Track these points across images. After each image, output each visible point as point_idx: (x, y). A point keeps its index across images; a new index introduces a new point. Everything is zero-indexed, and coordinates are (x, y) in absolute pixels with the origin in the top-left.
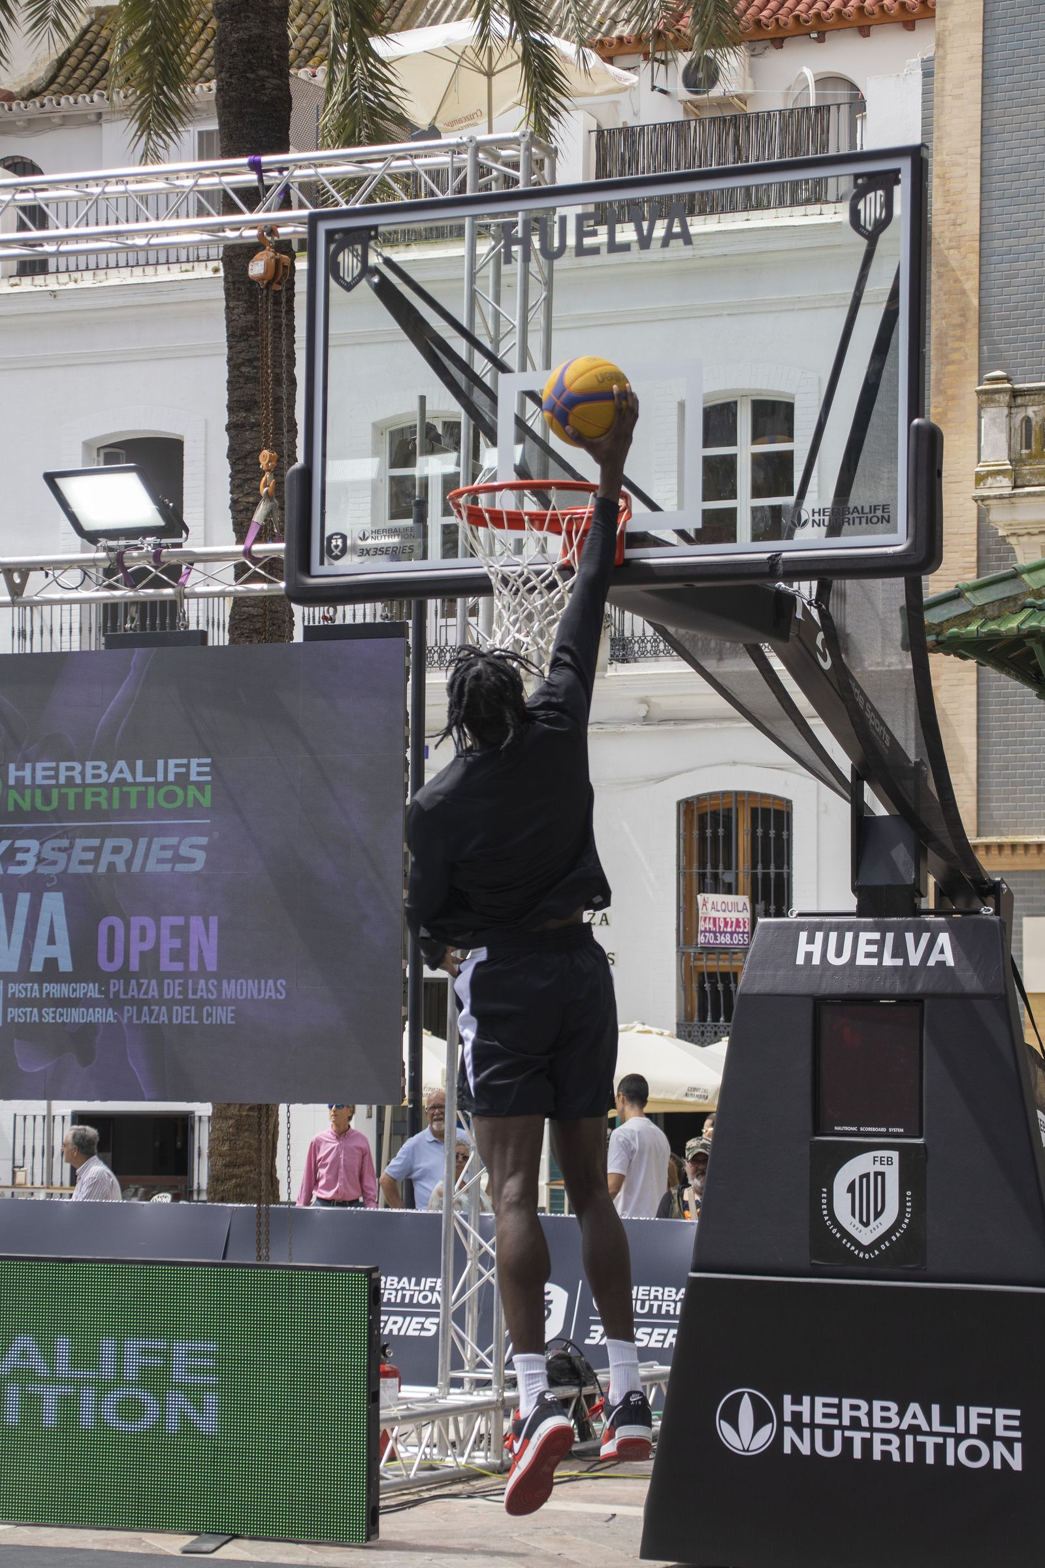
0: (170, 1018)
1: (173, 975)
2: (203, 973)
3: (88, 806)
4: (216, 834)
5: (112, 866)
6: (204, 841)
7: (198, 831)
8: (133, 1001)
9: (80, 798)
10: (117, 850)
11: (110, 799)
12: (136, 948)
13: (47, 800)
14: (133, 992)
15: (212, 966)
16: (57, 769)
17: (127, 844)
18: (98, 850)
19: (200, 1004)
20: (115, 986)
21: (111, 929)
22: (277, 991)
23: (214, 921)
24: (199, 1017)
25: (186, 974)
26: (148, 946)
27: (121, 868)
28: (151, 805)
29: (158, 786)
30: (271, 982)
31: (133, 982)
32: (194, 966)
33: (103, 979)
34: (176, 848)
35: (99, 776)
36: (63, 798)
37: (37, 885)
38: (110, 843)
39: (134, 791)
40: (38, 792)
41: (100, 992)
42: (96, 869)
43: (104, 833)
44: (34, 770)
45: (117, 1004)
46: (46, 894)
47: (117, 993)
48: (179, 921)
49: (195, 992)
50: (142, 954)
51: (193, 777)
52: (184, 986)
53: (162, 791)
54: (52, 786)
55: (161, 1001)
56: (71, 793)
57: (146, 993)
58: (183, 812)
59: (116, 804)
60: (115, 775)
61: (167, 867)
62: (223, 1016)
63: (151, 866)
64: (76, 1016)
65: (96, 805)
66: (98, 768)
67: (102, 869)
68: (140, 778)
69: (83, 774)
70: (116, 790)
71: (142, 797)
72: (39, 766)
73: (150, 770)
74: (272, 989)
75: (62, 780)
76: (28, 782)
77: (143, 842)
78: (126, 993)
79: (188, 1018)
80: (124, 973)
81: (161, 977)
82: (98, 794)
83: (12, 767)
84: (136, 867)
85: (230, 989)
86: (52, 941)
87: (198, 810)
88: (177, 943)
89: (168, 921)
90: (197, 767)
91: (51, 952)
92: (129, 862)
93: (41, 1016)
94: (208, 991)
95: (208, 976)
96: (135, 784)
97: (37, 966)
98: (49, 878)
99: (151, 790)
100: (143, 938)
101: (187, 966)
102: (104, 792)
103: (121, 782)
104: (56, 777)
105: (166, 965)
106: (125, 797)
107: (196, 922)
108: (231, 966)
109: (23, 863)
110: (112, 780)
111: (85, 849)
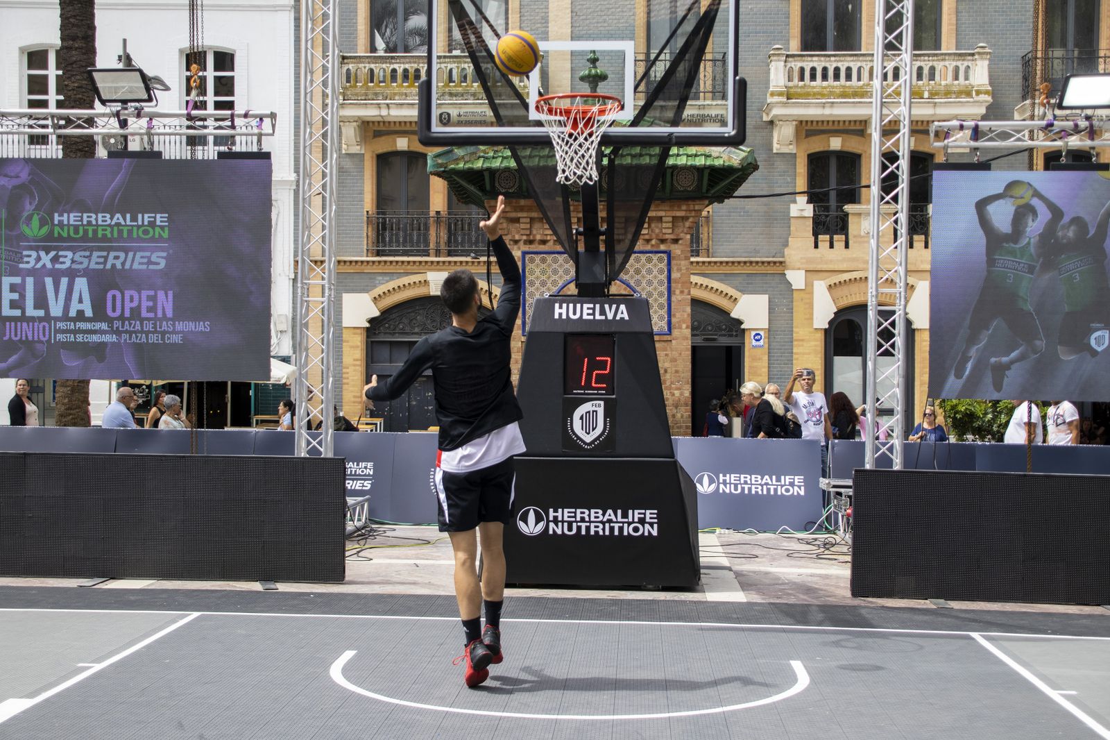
0: (147, 339)
1: (148, 319)
2: (165, 317)
3: (100, 236)
4: (171, 251)
5: (114, 266)
6: (164, 254)
7: (162, 249)
8: (126, 332)
9: (95, 232)
10: (117, 258)
11: (112, 232)
12: (128, 305)
13: (76, 231)
14: (127, 327)
15: (170, 314)
16: (82, 217)
17: (122, 255)
18: (106, 258)
19: (163, 333)
20: (117, 324)
21: (114, 297)
22: (205, 327)
23: (170, 293)
24: (163, 339)
25: (155, 319)
26: (135, 304)
27: (119, 266)
28: (135, 235)
29: (138, 227)
30: (201, 323)
31: (127, 322)
32: (160, 315)
33: (110, 321)
34: (149, 258)
35: (106, 221)
36: (86, 232)
37: (72, 274)
38: (112, 254)
39: (125, 229)
40: (72, 229)
41: (108, 327)
42: (104, 267)
43: (109, 249)
44: (69, 217)
45: (118, 333)
46: (77, 279)
47: (117, 328)
48: (152, 293)
49: (160, 328)
50: (131, 309)
51: (158, 223)
52: (155, 325)
53: (141, 230)
54: (79, 225)
55: (142, 332)
56: (90, 229)
57: (134, 327)
58: (153, 240)
59: (116, 235)
60: (115, 220)
61: (144, 267)
62: (176, 339)
63: (136, 266)
64: (95, 338)
65: (104, 235)
66: (105, 217)
67: (109, 266)
68: (128, 223)
69: (97, 220)
70: (115, 229)
71: (130, 232)
72: (72, 215)
73: (134, 219)
74: (203, 326)
75: (85, 223)
76: (66, 222)
77: (131, 255)
78: (123, 327)
79: (157, 340)
80: (122, 318)
81: (142, 320)
82: (106, 230)
83: (56, 215)
84: (127, 266)
85: (180, 326)
86: (81, 301)
87: (161, 239)
88: (151, 304)
89: (145, 293)
90: (160, 219)
91: (80, 307)
92: (123, 264)
93: (75, 338)
94: (168, 327)
95: (168, 320)
96: (126, 225)
97: (73, 313)
98: (79, 270)
99: (135, 229)
100: (132, 301)
101: (156, 314)
102: (109, 229)
103: (118, 224)
104: (82, 220)
105: (144, 314)
106: (120, 232)
107: (161, 294)
108: (180, 314)
109: (64, 263)
110: (113, 223)
111: (99, 257)
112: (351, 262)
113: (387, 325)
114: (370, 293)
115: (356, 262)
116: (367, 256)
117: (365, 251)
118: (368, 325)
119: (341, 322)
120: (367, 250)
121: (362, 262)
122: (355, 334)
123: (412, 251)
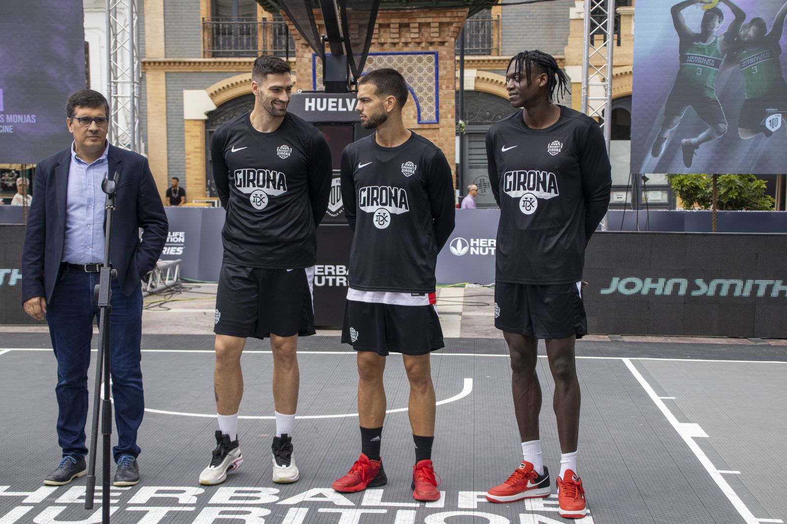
112: (190, 63)
113: (223, 118)
114: (208, 89)
115: (195, 63)
116: (204, 57)
117: (202, 53)
118: (205, 117)
119: (183, 115)
120: (204, 52)
121: (200, 63)
122: (195, 125)
123: (243, 53)
